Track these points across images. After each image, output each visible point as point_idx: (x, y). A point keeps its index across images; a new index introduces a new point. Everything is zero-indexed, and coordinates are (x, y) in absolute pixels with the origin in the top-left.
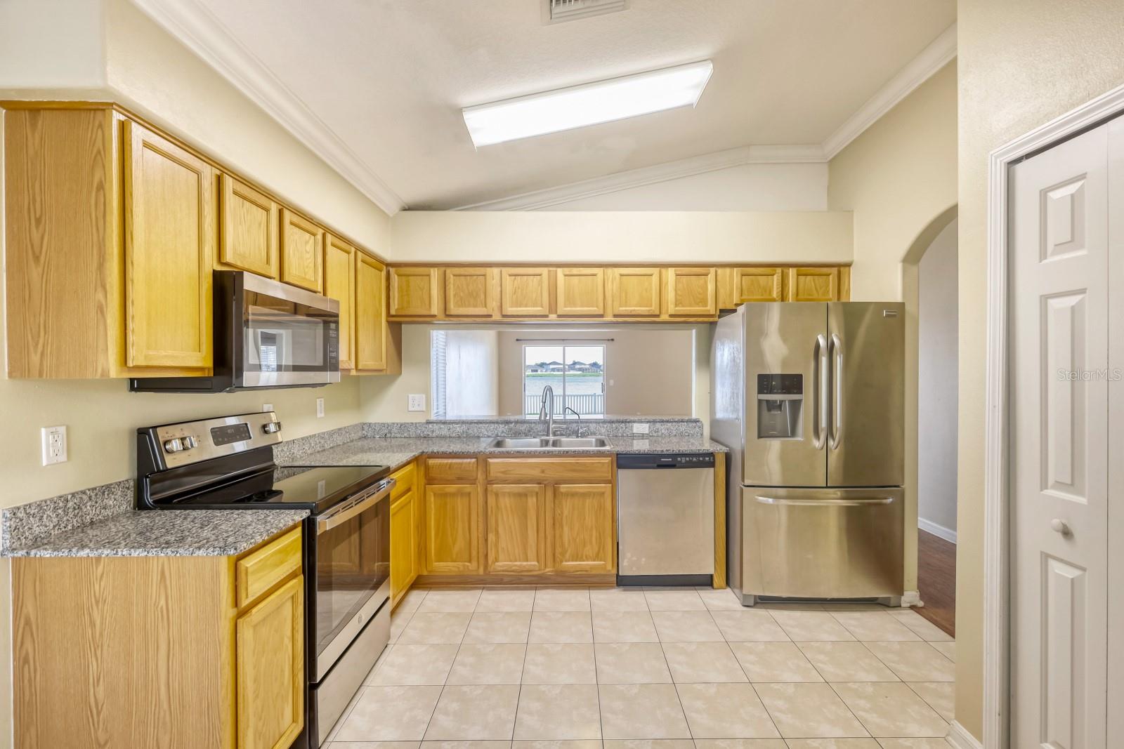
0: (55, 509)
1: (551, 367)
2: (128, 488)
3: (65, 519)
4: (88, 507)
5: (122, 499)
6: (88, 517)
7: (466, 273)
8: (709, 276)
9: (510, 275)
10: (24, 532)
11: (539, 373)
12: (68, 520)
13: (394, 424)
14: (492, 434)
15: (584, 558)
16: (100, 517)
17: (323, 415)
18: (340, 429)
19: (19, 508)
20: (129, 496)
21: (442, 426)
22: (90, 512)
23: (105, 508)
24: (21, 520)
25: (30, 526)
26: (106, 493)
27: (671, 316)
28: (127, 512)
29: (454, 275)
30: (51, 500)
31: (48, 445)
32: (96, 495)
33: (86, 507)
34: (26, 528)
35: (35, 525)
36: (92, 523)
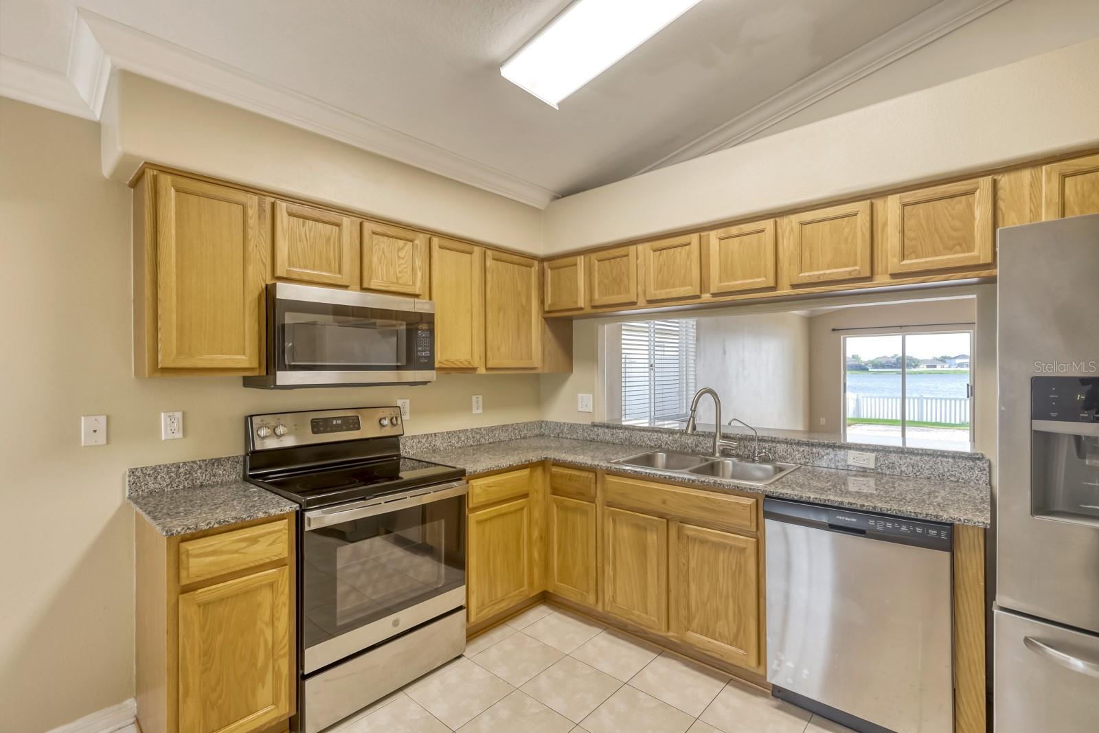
0: (168, 472)
1: (958, 361)
2: (238, 462)
3: (177, 480)
4: (199, 474)
5: (232, 470)
6: (198, 481)
7: (611, 256)
8: (977, 193)
9: (654, 251)
10: (141, 486)
11: (939, 368)
12: (179, 482)
13: (565, 423)
14: (655, 445)
15: (717, 635)
16: (210, 482)
17: (480, 411)
18: (504, 426)
19: (137, 469)
20: (238, 468)
21: (606, 430)
22: (200, 477)
23: (214, 476)
24: (139, 478)
25: (146, 482)
26: (216, 464)
27: (894, 276)
28: (236, 481)
29: (599, 261)
30: (165, 466)
31: (168, 426)
32: (206, 465)
33: (196, 473)
34: (143, 483)
35: (151, 482)
36: (202, 486)
